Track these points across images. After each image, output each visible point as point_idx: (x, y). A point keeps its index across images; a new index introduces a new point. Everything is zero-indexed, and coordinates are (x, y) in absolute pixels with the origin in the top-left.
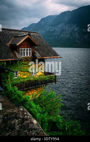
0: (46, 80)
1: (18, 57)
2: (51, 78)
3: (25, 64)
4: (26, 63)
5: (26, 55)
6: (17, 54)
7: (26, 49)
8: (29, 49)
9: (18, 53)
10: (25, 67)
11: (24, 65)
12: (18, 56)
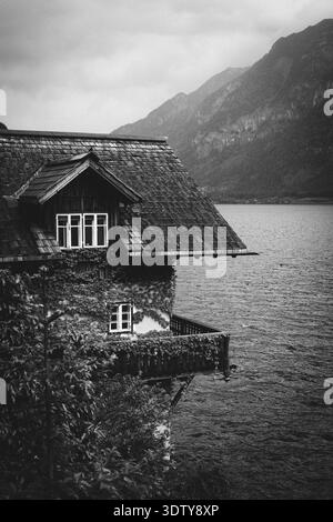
0: (175, 358)
1: (42, 250)
2: (198, 349)
3: (80, 281)
4: (81, 275)
5: (82, 243)
6: (41, 237)
7: (82, 216)
8: (95, 215)
9: (46, 234)
10: (77, 293)
11: (76, 286)
12: (46, 246)
